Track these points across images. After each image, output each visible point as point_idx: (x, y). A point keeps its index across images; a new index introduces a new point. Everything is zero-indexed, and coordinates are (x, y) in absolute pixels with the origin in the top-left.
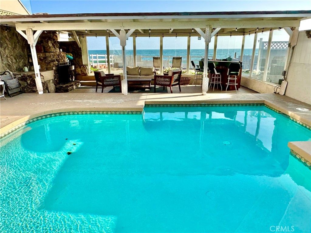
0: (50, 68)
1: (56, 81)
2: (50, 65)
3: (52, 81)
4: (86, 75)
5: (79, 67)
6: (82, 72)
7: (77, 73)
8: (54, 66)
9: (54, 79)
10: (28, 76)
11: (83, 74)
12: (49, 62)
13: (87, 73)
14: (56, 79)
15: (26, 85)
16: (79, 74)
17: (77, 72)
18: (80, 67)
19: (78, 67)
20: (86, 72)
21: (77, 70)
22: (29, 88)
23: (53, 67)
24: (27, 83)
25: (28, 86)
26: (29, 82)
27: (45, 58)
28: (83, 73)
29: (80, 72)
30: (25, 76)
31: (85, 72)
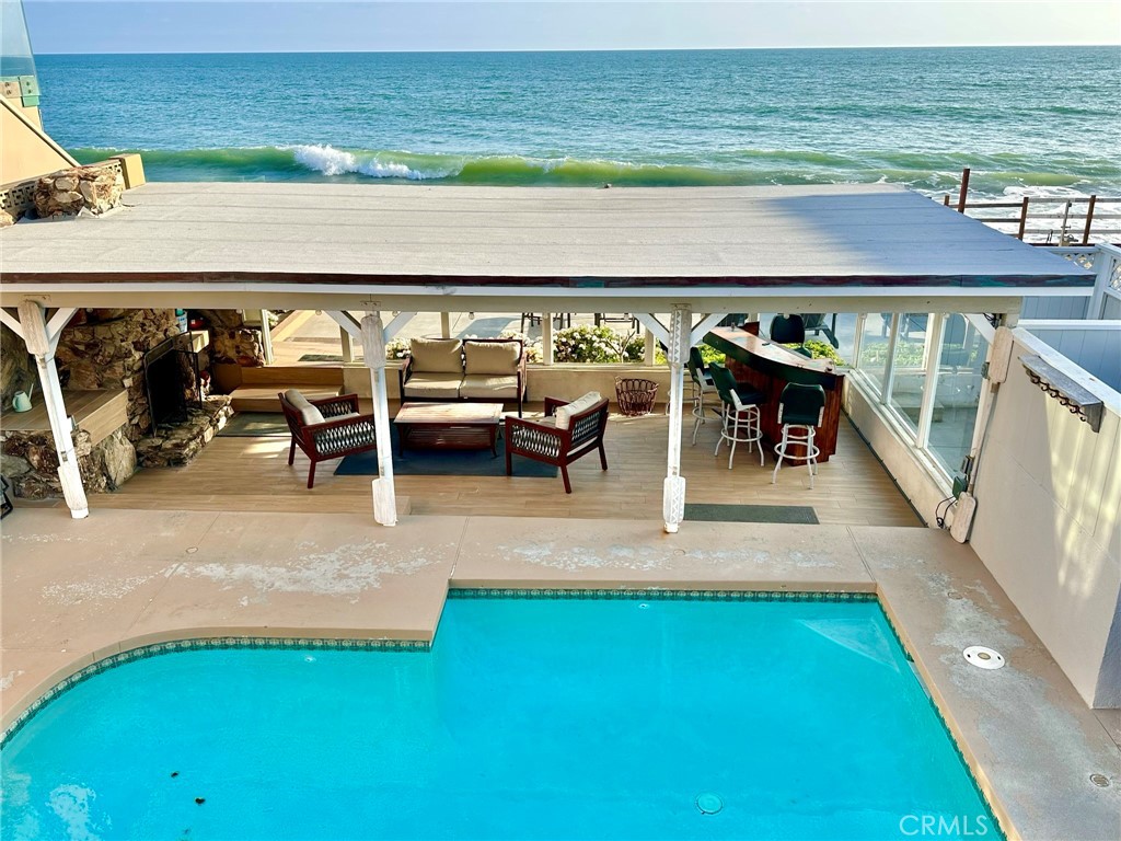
0: (115, 381)
1: (137, 425)
2: (114, 372)
3: (120, 435)
4: (255, 362)
5: (226, 335)
6: (238, 352)
7: (219, 356)
8: (129, 373)
9: (130, 420)
10: (32, 439)
11: (245, 362)
12: (110, 362)
13: (258, 357)
14: (135, 421)
15: (25, 468)
16: (230, 361)
17: (219, 352)
18: (232, 336)
19: (223, 334)
20: (256, 351)
21: (219, 346)
22: (37, 481)
23: (124, 377)
24: (29, 463)
25: (32, 473)
26: (35, 459)
27: (93, 346)
28: (242, 357)
29: (232, 354)
30: (19, 439)
31: (250, 353)
